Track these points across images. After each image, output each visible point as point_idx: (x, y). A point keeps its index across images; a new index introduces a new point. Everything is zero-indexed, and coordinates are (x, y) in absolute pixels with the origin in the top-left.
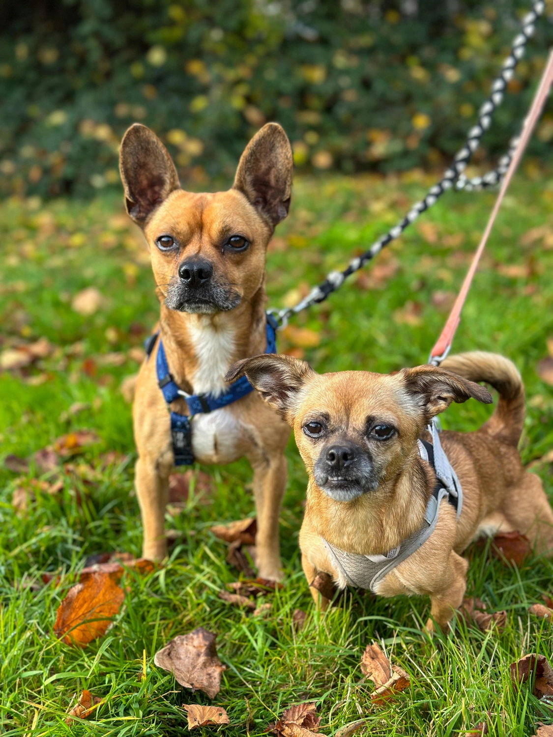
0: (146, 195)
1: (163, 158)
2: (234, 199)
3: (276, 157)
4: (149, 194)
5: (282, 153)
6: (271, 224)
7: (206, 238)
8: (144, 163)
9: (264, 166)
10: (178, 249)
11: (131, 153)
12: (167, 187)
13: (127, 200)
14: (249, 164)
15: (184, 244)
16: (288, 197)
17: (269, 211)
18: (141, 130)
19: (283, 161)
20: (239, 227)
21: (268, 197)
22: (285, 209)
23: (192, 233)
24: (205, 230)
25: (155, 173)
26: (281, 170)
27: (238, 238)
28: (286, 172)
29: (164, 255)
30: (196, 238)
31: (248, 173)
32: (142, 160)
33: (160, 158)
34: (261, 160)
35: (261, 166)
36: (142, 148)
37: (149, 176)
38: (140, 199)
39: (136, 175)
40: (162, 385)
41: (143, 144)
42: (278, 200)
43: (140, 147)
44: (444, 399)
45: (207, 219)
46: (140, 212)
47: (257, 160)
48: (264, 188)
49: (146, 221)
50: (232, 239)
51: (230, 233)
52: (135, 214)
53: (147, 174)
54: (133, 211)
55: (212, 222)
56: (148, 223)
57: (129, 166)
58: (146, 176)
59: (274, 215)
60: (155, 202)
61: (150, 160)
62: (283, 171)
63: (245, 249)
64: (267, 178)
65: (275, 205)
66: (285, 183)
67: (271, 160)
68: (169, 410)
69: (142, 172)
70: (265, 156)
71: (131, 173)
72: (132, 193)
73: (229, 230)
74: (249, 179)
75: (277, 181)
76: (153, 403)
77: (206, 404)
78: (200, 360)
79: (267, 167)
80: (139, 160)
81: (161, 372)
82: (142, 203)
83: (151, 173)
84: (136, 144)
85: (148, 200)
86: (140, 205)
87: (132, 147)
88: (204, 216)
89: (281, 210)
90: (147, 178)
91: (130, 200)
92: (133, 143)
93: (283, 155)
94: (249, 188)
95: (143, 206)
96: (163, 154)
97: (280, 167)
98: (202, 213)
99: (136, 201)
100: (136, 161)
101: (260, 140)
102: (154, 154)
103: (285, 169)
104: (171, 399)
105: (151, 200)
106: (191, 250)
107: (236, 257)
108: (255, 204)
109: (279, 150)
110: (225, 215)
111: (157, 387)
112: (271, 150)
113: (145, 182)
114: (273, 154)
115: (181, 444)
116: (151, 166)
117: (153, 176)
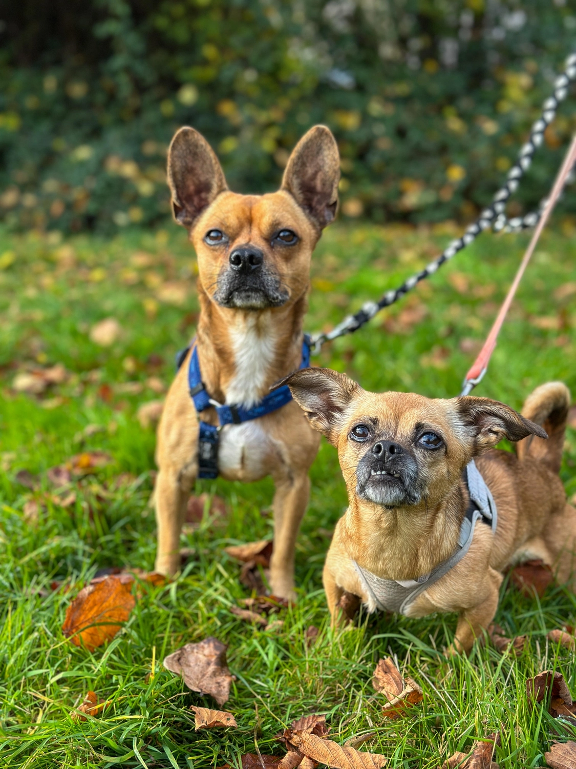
0: (192, 201)
1: (211, 161)
2: (283, 198)
3: (323, 160)
4: (196, 200)
5: (329, 155)
6: (319, 227)
7: (255, 231)
8: (192, 167)
10: (227, 242)
11: (179, 157)
12: (215, 191)
13: (175, 205)
14: (295, 167)
15: (234, 237)
16: (334, 201)
17: (315, 216)
18: (189, 134)
19: (330, 163)
20: (288, 222)
21: (314, 203)
22: (331, 213)
23: (241, 227)
24: (255, 224)
25: (202, 179)
26: (328, 172)
27: (287, 233)
28: (334, 174)
29: (213, 250)
30: (245, 232)
31: (295, 176)
32: (190, 164)
33: (208, 162)
34: (308, 165)
35: (307, 171)
36: (190, 152)
37: (197, 181)
38: (187, 205)
39: (183, 179)
40: (193, 394)
41: (191, 148)
42: (324, 204)
43: (188, 151)
44: (496, 433)
45: (256, 214)
46: (186, 216)
47: (304, 165)
48: (310, 194)
50: (282, 233)
51: (279, 227)
53: (194, 179)
54: (180, 216)
55: (261, 217)
57: (177, 169)
58: (193, 181)
59: (321, 219)
61: (198, 165)
62: (330, 173)
63: (294, 245)
64: (312, 183)
65: (321, 210)
66: (332, 186)
67: (318, 164)
68: (199, 419)
69: (190, 177)
70: (312, 160)
71: (179, 177)
72: (180, 198)
73: (278, 224)
74: (296, 182)
75: (323, 185)
76: (182, 412)
77: (237, 415)
78: (238, 369)
79: (313, 172)
80: (187, 164)
81: (193, 380)
82: (189, 208)
83: (198, 179)
84: (184, 148)
85: (195, 206)
87: (181, 151)
88: (253, 212)
89: (327, 213)
90: (194, 184)
92: (182, 147)
93: (330, 157)
94: (296, 190)
95: (189, 211)
96: (210, 158)
97: (327, 170)
98: (251, 209)
99: (183, 205)
100: (184, 164)
101: (307, 143)
102: (202, 158)
103: (332, 171)
104: (202, 407)
105: (198, 206)
107: (285, 252)
108: (302, 206)
109: (326, 153)
111: (188, 395)
112: (318, 153)
113: (192, 188)
114: (321, 157)
115: (207, 455)
116: (199, 171)
117: (200, 181)
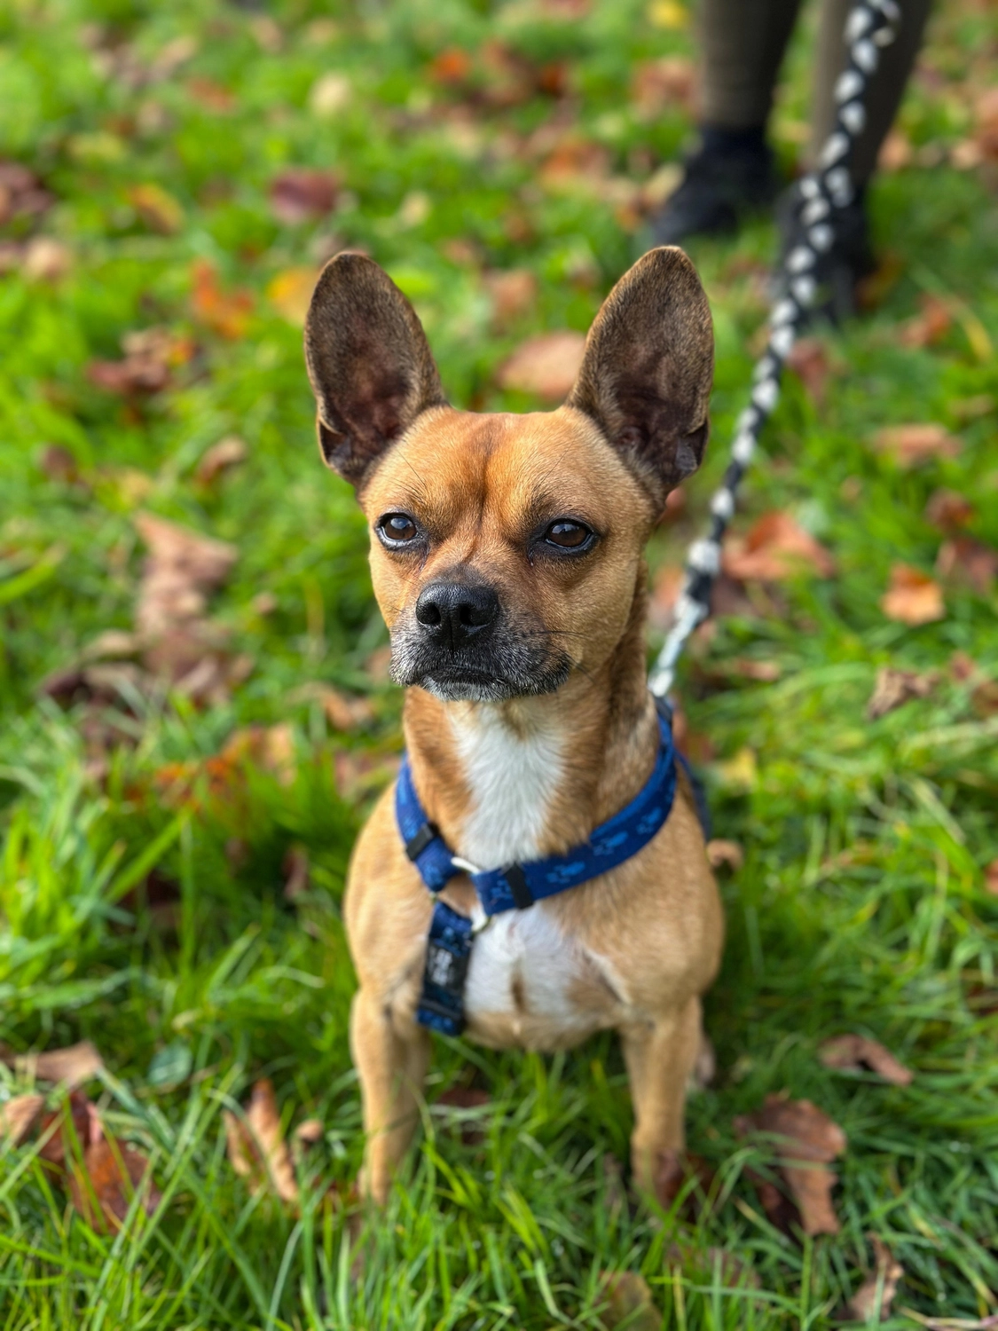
0: (370, 417)
1: (406, 330)
2: (569, 430)
3: (674, 329)
4: (378, 414)
5: (688, 318)
6: (657, 491)
7: (491, 522)
8: (364, 342)
9: (643, 351)
10: (425, 546)
11: (333, 320)
12: (414, 399)
13: (323, 428)
14: (608, 345)
15: (439, 536)
16: (701, 424)
17: (653, 459)
18: (354, 265)
19: (690, 337)
20: (574, 499)
21: (653, 425)
22: (693, 454)
23: (458, 509)
24: (492, 503)
25: (390, 367)
26: (685, 359)
27: (568, 527)
28: (699, 363)
29: (393, 558)
30: (467, 523)
31: (605, 367)
32: (359, 336)
33: (399, 332)
34: (637, 338)
35: (636, 351)
36: (359, 307)
37: (378, 373)
38: (355, 427)
39: (342, 371)
40: (414, 853)
41: (360, 299)
42: (676, 430)
43: (353, 306)
45: (497, 476)
46: (353, 455)
47: (627, 338)
48: (642, 404)
49: (365, 478)
50: (556, 529)
51: (550, 513)
52: (339, 460)
53: (372, 368)
54: (337, 455)
55: (509, 485)
56: (368, 482)
57: (326, 349)
58: (370, 372)
59: (668, 467)
60: (390, 433)
61: (377, 337)
62: (690, 361)
63: (586, 552)
64: (649, 380)
65: (668, 444)
66: (695, 391)
67: (661, 335)
69: (360, 363)
70: (648, 327)
71: (331, 365)
72: (332, 412)
73: (549, 505)
74: (606, 381)
75: (675, 386)
78: (475, 796)
79: (650, 353)
80: (351, 337)
82: (361, 435)
83: (380, 367)
84: (344, 299)
85: (376, 428)
86: (355, 440)
87: (337, 307)
88: (491, 469)
89: (683, 452)
90: (372, 378)
91: (328, 427)
92: (337, 298)
93: (690, 322)
94: (606, 402)
95: (361, 443)
96: (405, 323)
97: (683, 353)
98: (485, 463)
99: (344, 429)
100: (344, 336)
101: (635, 289)
102: (385, 320)
103: (694, 355)
105: (382, 428)
106: (450, 553)
107: (562, 570)
108: (617, 441)
109: (681, 312)
110: (540, 470)
111: (404, 859)
112: (661, 312)
113: (366, 388)
114: (667, 322)
115: (441, 978)
116: (381, 349)
117: (384, 371)
